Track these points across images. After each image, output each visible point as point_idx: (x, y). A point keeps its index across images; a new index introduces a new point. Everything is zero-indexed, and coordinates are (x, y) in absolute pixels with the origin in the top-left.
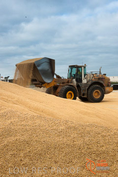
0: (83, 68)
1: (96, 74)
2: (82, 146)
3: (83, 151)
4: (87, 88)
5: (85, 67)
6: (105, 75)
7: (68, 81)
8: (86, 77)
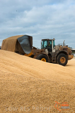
0: (52, 41)
1: (61, 45)
2: (34, 93)
3: (33, 97)
4: (56, 56)
5: (54, 41)
6: (67, 46)
7: (42, 51)
8: (55, 47)
